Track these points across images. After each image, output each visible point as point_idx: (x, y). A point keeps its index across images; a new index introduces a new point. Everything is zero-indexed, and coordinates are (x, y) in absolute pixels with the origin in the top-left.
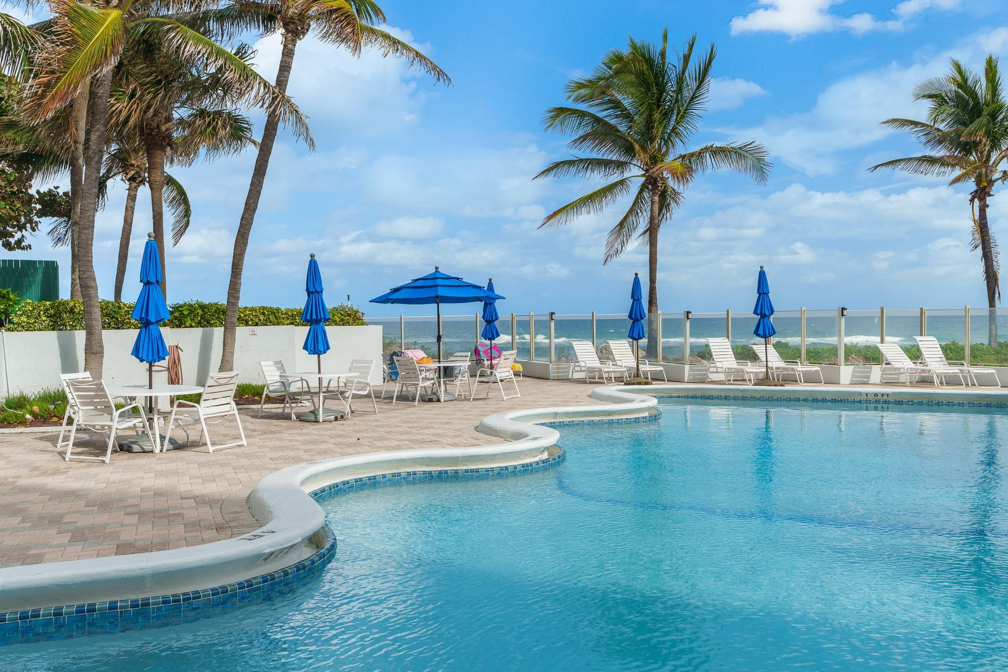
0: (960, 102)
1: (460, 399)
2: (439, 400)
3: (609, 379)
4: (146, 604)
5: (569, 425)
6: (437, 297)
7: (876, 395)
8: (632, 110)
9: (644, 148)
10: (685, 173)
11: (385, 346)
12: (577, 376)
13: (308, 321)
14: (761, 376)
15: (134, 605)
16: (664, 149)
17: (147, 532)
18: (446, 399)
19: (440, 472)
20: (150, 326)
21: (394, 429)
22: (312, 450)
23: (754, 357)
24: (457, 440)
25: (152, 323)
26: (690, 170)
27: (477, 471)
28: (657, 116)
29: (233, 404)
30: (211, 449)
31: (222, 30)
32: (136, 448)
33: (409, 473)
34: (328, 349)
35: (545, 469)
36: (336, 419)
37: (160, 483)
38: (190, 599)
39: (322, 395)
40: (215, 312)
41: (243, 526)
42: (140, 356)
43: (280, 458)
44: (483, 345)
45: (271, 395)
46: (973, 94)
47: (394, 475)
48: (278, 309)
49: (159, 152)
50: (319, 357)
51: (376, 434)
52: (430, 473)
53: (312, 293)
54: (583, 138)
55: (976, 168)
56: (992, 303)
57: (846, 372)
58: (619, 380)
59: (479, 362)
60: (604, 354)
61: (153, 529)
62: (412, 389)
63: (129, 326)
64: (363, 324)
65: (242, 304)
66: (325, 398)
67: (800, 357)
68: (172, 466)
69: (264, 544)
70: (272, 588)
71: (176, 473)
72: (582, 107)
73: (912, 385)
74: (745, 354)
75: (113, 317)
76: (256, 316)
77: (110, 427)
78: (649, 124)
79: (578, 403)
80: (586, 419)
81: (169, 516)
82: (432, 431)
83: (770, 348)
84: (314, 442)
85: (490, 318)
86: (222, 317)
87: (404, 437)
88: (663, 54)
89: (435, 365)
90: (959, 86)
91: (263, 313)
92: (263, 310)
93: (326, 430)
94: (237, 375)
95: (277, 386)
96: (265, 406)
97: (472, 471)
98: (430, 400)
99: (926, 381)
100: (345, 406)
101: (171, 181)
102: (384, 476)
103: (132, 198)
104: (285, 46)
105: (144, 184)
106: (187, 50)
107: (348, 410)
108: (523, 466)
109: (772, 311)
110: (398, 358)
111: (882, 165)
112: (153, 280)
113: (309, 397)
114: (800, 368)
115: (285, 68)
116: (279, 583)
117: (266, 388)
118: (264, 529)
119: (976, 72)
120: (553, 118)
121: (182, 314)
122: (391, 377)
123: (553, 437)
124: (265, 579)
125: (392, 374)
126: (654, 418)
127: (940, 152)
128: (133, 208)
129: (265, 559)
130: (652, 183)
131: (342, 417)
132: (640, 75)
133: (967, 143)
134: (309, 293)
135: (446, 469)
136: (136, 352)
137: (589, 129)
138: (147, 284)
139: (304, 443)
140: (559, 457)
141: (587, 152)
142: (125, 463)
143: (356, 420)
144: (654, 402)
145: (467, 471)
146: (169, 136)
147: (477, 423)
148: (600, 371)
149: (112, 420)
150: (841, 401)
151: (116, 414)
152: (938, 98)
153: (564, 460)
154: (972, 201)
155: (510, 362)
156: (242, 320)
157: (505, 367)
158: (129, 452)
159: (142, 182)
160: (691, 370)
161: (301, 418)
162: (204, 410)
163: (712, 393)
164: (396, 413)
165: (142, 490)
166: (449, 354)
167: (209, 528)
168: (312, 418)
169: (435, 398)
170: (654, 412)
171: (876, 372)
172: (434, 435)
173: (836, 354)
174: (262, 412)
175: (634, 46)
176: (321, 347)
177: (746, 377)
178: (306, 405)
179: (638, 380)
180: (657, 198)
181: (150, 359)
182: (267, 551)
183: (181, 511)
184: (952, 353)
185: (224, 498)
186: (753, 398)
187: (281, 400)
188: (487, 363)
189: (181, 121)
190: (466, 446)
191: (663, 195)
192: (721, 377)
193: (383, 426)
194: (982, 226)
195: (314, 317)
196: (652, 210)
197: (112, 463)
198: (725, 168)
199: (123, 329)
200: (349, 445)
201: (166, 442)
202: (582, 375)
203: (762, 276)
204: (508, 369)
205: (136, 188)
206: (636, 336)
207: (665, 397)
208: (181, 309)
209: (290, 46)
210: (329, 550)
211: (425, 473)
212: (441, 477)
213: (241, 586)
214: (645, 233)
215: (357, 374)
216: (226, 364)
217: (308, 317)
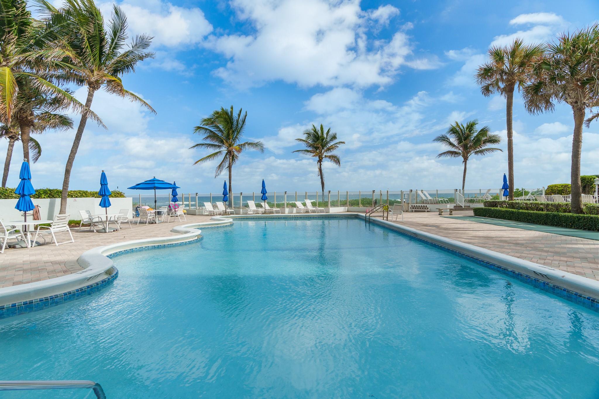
0: (315, 136)
1: (163, 222)
2: (156, 223)
3: (217, 214)
4: (31, 302)
5: (204, 228)
6: (155, 187)
7: (295, 216)
8: (222, 129)
9: (227, 142)
10: (239, 151)
11: (133, 205)
12: (206, 214)
13: (101, 195)
14: (263, 212)
15: (25, 303)
16: (233, 142)
17: (28, 276)
18: (159, 222)
19: (158, 246)
20: (25, 197)
21: (139, 233)
22: (104, 242)
23: (261, 206)
24: (164, 235)
25: (26, 195)
26: (241, 149)
27: (172, 244)
28: (231, 132)
29: (68, 227)
30: (57, 244)
31: (59, 82)
32: (17, 246)
33: (146, 247)
34: (110, 205)
35: (196, 242)
36: (114, 231)
37: (33, 258)
38: (53, 298)
39: (107, 223)
40: (56, 192)
41: (76, 270)
42: (20, 209)
43: (91, 245)
44: (172, 204)
45: (84, 223)
46: (317, 134)
47: (140, 248)
48: (87, 192)
49: (27, 127)
50: (106, 209)
51: (131, 235)
52: (154, 246)
53: (103, 185)
54: (207, 138)
55: (319, 154)
56: (323, 191)
57: (287, 210)
58: (220, 214)
59: (170, 210)
60: (215, 206)
61: (31, 275)
62: (145, 220)
63: (12, 197)
64: (124, 197)
65: (69, 189)
66: (109, 224)
67: (274, 206)
68: (38, 252)
69: (88, 274)
70: (91, 289)
71: (41, 254)
72: (207, 127)
73: (304, 213)
74: (259, 206)
75: (3, 194)
76: (77, 194)
77: (4, 239)
78: (228, 135)
79: (207, 222)
80: (210, 226)
81: (39, 270)
82: (154, 233)
83: (266, 203)
84: (105, 239)
85: (174, 194)
86: (60, 194)
87: (143, 235)
88: (232, 112)
89: (154, 211)
90: (314, 131)
91: (80, 193)
92: (80, 192)
93: (110, 235)
94: (69, 215)
95: (87, 220)
96: (81, 228)
97: (170, 244)
98: (152, 223)
99: (307, 212)
100: (118, 226)
101: (32, 140)
102: (136, 248)
103: (11, 146)
104: (89, 92)
105: (18, 140)
106: (43, 88)
107: (119, 228)
108: (189, 242)
109: (266, 193)
110: (139, 209)
111: (295, 151)
112: (27, 178)
113: (102, 223)
114: (275, 209)
115: (89, 101)
116: (95, 288)
117: (82, 221)
118: (87, 269)
119: (318, 128)
120: (196, 130)
121: (39, 193)
122: (136, 215)
123: (199, 232)
124: (88, 287)
125: (137, 214)
126: (232, 225)
127: (310, 149)
128: (12, 150)
129: (88, 280)
130: (229, 153)
131: (116, 230)
132: (225, 119)
133: (316, 147)
134: (102, 185)
135: (160, 244)
136: (18, 207)
137: (208, 134)
138: (24, 179)
139: (101, 240)
140: (201, 238)
141: (209, 142)
142: (13, 252)
143: (122, 231)
144: (231, 220)
145: (168, 245)
146: (33, 122)
147: (171, 229)
148: (214, 212)
149: (5, 235)
150: (286, 218)
151: (7, 233)
152: (309, 134)
153: (203, 239)
154: (318, 163)
155: (182, 209)
156: (70, 195)
157: (180, 211)
158: (14, 248)
159: (18, 139)
160: (242, 211)
161: (98, 231)
162: (52, 230)
163: (249, 217)
164: (139, 228)
165: (23, 262)
166: (160, 207)
167: (60, 272)
168: (104, 231)
169: (154, 222)
170: (231, 224)
171: (295, 210)
172: (155, 234)
173: (284, 205)
174: (80, 230)
175: (223, 109)
176: (107, 205)
177: (259, 212)
178: (101, 227)
179: (226, 214)
180: (231, 158)
181: (25, 210)
182: (89, 277)
183: (45, 267)
184: (314, 204)
185: (66, 261)
186: (261, 218)
187: (89, 225)
188: (173, 210)
189: (38, 116)
190: (168, 236)
191: (233, 157)
192: (252, 213)
193: (134, 232)
194: (320, 170)
195: (104, 193)
196: (229, 161)
197: (5, 253)
198: (252, 149)
199: (8, 199)
200: (121, 239)
201: (34, 244)
202: (207, 213)
203: (263, 182)
204: (182, 211)
205: (14, 142)
206: (225, 200)
207: (235, 219)
208: (39, 191)
209: (91, 93)
210: (116, 274)
211: (152, 246)
212: (159, 247)
213: (77, 291)
214: (227, 167)
215: (123, 214)
216: (62, 212)
217: (101, 194)
